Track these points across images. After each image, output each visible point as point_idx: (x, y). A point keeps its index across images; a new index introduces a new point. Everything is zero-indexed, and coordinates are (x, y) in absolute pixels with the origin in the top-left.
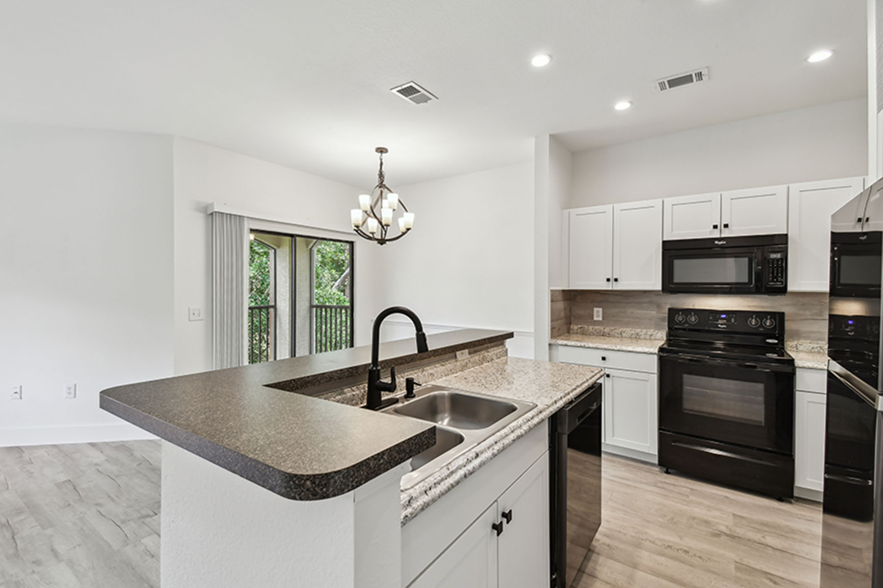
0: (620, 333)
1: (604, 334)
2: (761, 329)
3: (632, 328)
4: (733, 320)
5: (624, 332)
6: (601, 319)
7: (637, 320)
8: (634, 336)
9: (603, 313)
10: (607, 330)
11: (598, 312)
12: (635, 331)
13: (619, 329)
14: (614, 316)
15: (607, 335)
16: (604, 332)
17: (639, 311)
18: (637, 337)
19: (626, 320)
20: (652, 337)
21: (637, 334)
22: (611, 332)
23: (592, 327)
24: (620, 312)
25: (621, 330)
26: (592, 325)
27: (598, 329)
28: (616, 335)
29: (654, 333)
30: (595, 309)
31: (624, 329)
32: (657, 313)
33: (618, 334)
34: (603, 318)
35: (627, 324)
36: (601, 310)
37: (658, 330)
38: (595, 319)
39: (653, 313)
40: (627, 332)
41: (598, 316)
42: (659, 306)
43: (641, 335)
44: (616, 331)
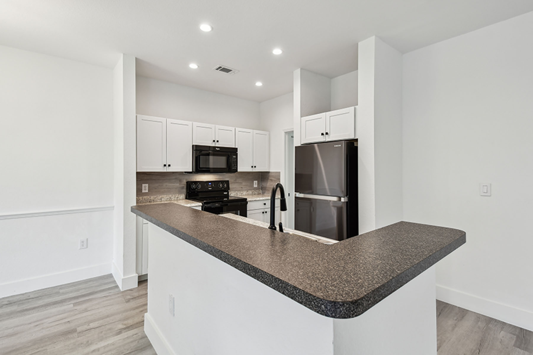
0: (160, 199)
1: (151, 201)
2: (223, 189)
3: (166, 195)
4: (213, 185)
5: (163, 198)
6: (147, 191)
7: (169, 190)
8: (168, 199)
9: (149, 187)
10: (152, 198)
11: (145, 187)
12: (169, 196)
13: (160, 197)
14: (156, 189)
15: (153, 201)
16: (151, 200)
17: (170, 184)
18: (170, 200)
19: (163, 190)
20: (178, 199)
21: (170, 198)
22: (155, 199)
23: (141, 197)
24: (159, 186)
25: (161, 197)
26: (141, 196)
27: (146, 198)
28: (158, 200)
29: (179, 196)
30: (143, 185)
31: (163, 196)
32: (180, 184)
33: (159, 199)
34: (149, 191)
35: (163, 193)
36: (147, 185)
37: (181, 194)
38: (143, 191)
39: (177, 185)
40: (164, 198)
41: (145, 190)
42: (180, 181)
43: (172, 198)
44: (158, 198)
